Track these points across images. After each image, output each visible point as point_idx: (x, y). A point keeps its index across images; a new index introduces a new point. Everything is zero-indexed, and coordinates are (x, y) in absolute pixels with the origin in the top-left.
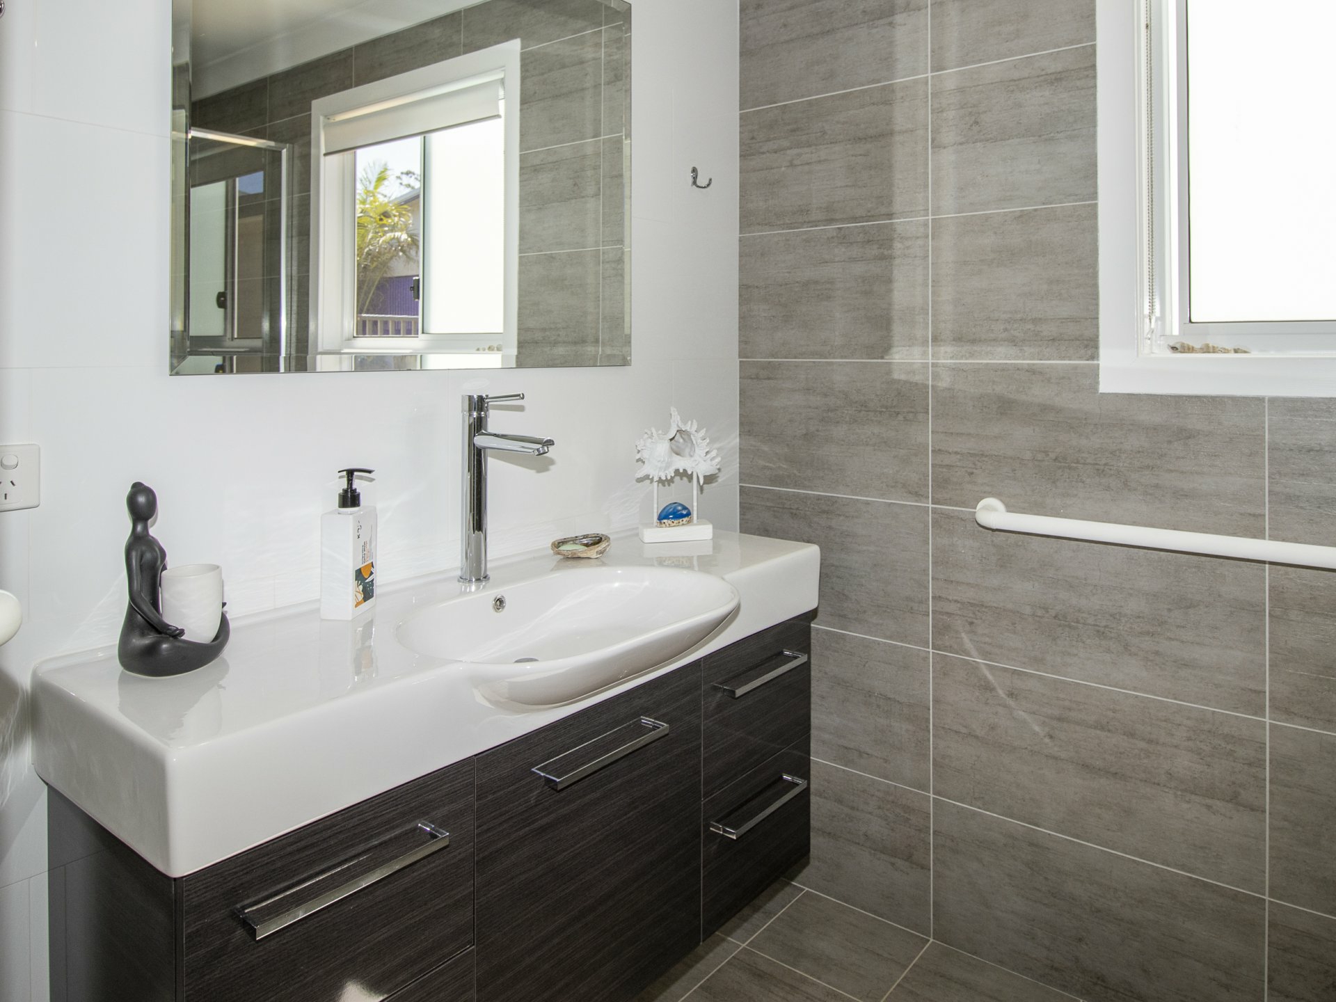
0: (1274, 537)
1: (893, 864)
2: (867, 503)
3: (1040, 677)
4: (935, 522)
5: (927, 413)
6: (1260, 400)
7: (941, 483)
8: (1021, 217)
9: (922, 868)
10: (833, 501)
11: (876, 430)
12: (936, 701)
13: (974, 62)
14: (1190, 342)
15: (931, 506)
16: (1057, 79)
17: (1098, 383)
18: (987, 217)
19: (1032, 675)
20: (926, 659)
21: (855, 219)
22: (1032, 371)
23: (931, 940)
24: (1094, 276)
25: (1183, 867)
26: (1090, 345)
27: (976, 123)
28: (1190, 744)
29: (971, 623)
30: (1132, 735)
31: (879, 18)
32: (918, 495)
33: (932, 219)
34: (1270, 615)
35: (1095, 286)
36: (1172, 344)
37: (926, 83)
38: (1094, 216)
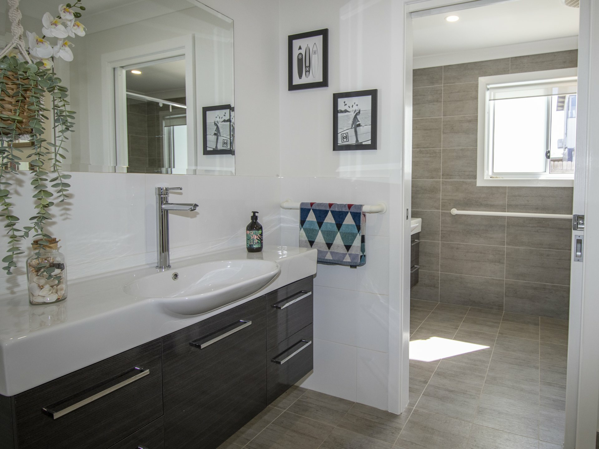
0: (507, 212)
1: (431, 289)
2: (426, 211)
3: (463, 244)
4: (442, 215)
5: (440, 191)
6: (506, 187)
7: (443, 206)
8: (462, 150)
9: (437, 288)
10: (418, 211)
11: (428, 195)
12: (441, 252)
13: (452, 116)
14: (493, 176)
15: (441, 211)
16: (470, 121)
17: (476, 184)
18: (455, 149)
19: (462, 244)
20: (439, 244)
21: (424, 148)
22: (463, 182)
23: (439, 303)
24: (476, 163)
25: (490, 277)
26: (475, 177)
27: (452, 129)
28: (492, 253)
29: (449, 235)
30: (481, 253)
31: (431, 103)
32: (438, 209)
33: (443, 149)
34: (507, 227)
35: (476, 165)
36: (491, 176)
37: (441, 119)
38: (477, 150)
